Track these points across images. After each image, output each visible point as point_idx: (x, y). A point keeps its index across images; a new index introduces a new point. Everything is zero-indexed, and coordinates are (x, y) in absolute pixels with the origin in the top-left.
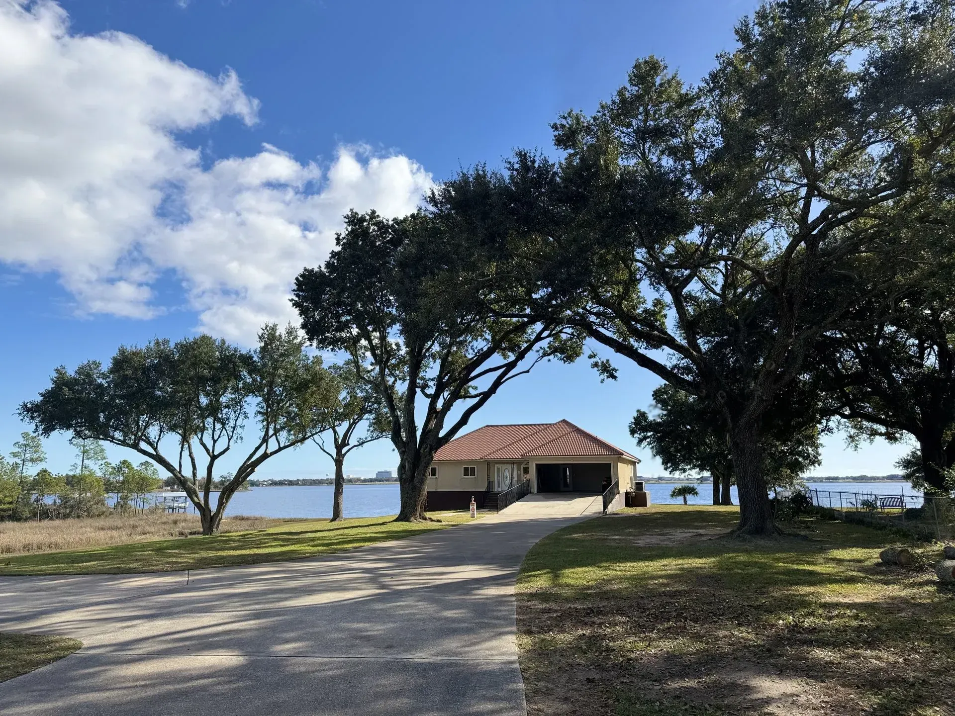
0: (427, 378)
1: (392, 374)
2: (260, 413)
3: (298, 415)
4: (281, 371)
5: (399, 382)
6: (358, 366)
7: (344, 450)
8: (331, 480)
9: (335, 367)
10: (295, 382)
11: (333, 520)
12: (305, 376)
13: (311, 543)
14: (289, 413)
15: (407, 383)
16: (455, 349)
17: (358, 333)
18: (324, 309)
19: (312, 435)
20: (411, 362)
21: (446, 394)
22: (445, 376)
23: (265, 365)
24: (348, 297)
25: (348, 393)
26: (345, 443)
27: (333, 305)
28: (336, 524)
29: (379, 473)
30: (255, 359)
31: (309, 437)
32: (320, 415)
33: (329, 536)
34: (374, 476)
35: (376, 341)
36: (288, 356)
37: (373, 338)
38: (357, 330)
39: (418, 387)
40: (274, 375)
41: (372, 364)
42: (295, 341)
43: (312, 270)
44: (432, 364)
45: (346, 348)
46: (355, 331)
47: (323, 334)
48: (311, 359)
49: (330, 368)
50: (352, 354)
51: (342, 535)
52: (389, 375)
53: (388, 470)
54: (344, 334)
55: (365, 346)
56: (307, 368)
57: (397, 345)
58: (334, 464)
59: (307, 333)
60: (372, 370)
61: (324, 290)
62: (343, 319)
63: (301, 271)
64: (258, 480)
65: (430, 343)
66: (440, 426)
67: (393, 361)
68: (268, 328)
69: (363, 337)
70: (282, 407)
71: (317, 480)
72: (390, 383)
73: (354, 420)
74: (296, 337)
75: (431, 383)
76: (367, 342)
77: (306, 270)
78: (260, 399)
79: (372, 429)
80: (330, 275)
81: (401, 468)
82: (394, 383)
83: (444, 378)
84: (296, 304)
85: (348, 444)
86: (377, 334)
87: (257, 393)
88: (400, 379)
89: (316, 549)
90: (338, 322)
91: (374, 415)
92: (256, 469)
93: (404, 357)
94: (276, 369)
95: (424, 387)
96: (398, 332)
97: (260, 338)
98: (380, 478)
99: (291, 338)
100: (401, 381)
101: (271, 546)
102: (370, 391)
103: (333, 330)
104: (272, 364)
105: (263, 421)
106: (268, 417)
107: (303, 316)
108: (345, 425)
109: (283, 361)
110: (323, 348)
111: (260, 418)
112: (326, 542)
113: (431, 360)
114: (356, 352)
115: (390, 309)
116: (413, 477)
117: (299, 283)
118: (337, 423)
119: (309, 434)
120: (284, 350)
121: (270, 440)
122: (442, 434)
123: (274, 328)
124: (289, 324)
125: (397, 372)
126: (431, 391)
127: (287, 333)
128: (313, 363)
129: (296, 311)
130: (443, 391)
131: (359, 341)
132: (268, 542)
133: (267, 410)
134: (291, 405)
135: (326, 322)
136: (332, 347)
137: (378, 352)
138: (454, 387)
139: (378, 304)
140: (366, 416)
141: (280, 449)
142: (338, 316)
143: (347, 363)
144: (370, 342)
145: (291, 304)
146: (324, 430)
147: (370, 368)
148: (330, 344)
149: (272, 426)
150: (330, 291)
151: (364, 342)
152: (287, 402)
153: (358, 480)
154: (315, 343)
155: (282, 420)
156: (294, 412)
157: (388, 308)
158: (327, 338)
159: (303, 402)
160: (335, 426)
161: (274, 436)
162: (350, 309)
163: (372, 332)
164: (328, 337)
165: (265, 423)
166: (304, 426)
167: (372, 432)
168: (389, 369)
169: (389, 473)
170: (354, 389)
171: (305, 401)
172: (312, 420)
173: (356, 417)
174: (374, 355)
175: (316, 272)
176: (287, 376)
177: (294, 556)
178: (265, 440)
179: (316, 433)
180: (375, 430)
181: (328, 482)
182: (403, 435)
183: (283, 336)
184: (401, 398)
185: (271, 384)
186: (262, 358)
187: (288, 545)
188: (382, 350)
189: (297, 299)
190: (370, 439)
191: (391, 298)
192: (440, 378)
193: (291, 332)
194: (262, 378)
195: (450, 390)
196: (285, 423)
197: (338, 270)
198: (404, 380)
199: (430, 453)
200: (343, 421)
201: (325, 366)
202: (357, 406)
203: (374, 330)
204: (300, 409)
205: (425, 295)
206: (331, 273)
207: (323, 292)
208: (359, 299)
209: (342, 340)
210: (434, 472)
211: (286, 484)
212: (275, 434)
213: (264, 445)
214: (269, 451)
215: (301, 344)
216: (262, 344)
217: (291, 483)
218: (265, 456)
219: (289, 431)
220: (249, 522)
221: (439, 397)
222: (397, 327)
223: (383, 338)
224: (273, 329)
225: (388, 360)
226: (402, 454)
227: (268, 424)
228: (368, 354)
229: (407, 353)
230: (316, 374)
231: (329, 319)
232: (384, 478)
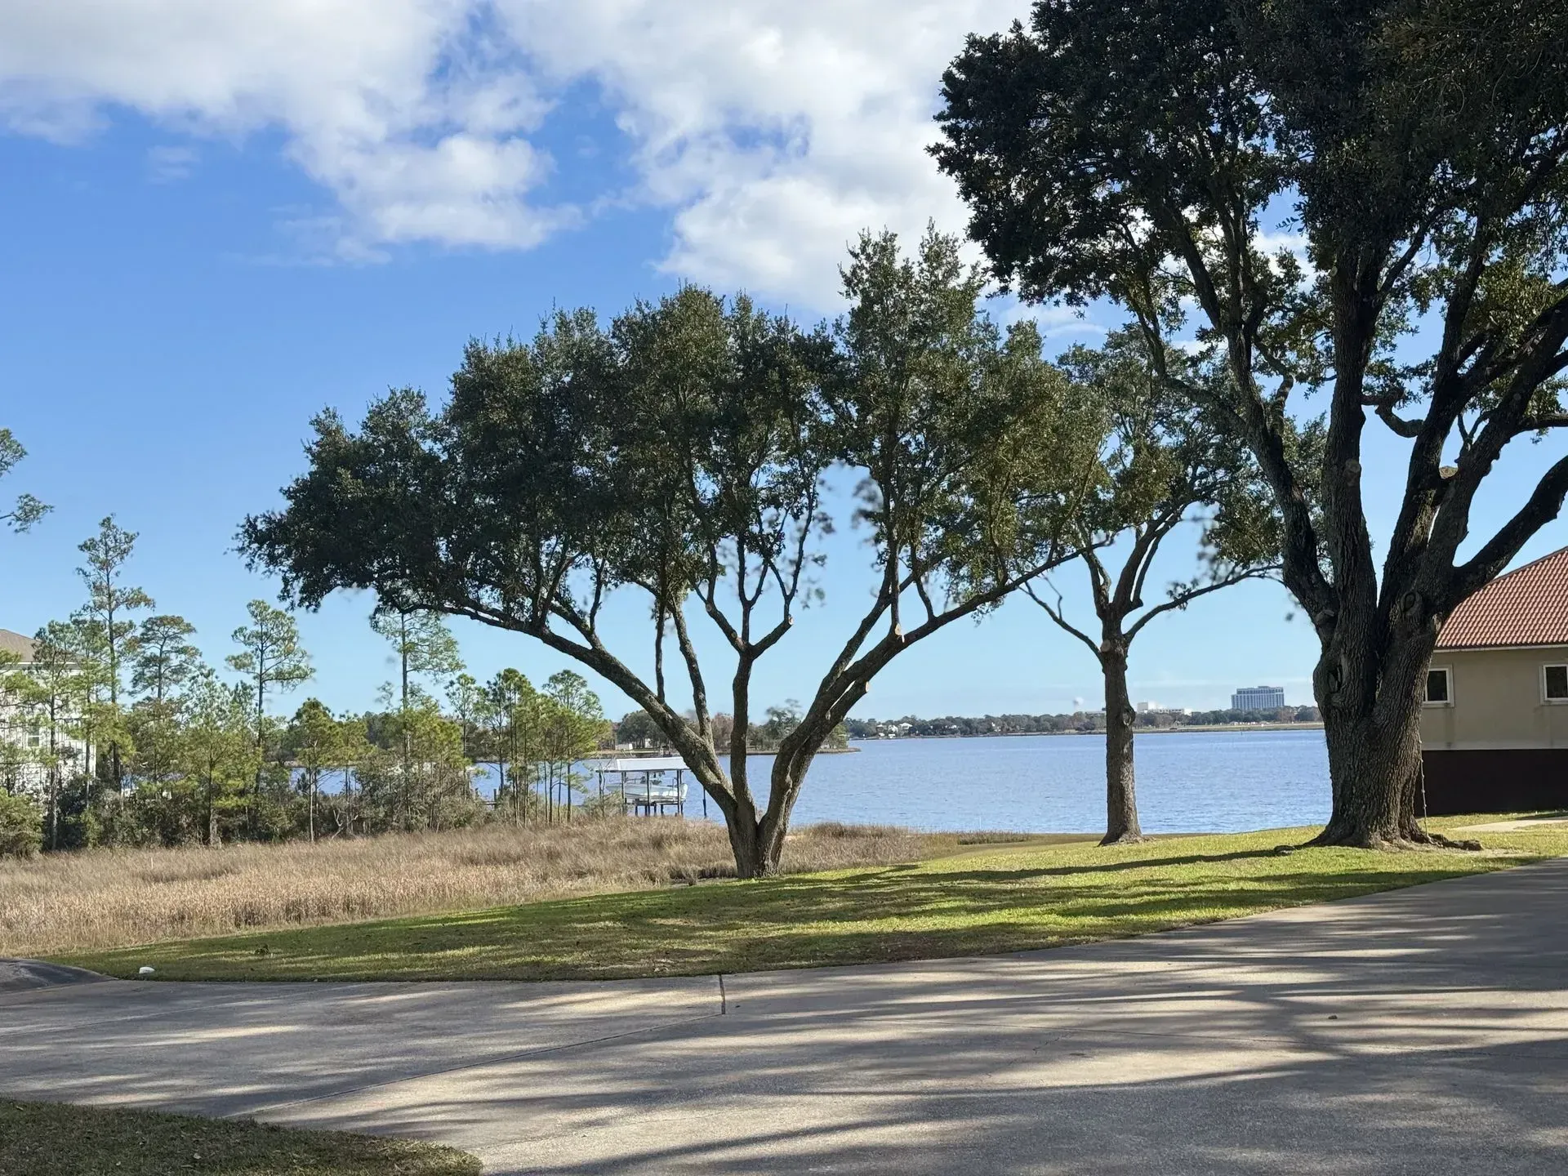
0: (1398, 366)
1: (1273, 365)
2: (867, 515)
3: (979, 517)
4: (915, 382)
5: (1298, 389)
6: (1157, 349)
7: (1127, 623)
8: (1090, 716)
9: (1080, 357)
10: (962, 415)
11: (1111, 838)
12: (989, 394)
13: (1059, 906)
14: (949, 512)
15: (1328, 389)
16: (1496, 255)
17: (1152, 235)
18: (1035, 169)
19: (1025, 579)
20: (1341, 316)
21: (1470, 417)
22: (1465, 356)
23: (868, 367)
24: (1113, 118)
25: (1127, 439)
26: (1126, 600)
27: (1067, 150)
28: (1122, 851)
29: (1242, 695)
30: (840, 349)
31: (1016, 584)
32: (1040, 512)
33: (1108, 887)
34: (1226, 706)
35: (1212, 257)
36: (934, 332)
37: (1201, 245)
38: (1148, 225)
39: (1367, 403)
40: (897, 396)
41: (1203, 335)
42: (953, 283)
43: (993, 41)
44: (1412, 317)
45: (1116, 290)
46: (1141, 227)
47: (1039, 250)
48: (1005, 336)
49: (1063, 360)
50: (1134, 307)
51: (1149, 883)
52: (1262, 369)
53: (1272, 683)
54: (1104, 246)
55: (1177, 279)
56: (993, 367)
57: (1287, 261)
58: (1098, 665)
59: (990, 252)
60: (1205, 356)
61: (1036, 105)
62: (1100, 194)
63: (959, 49)
64: (872, 721)
65: (1404, 246)
66: (1455, 528)
67: (1275, 319)
68: (870, 250)
69: (1168, 246)
70: (931, 493)
71: (1047, 718)
72: (1266, 395)
73: (1153, 525)
74: (953, 271)
75: (1413, 385)
76: (1183, 262)
77: (973, 43)
78: (864, 472)
79: (1212, 550)
80: (1052, 49)
81: (1326, 676)
82: (1282, 393)
83: (1460, 364)
84: (950, 162)
85: (1138, 603)
86: (1217, 233)
87: (851, 454)
88: (1302, 378)
89: (1075, 922)
90: (1086, 203)
91: (1215, 507)
92: (869, 686)
93: (1313, 303)
94: (901, 375)
95: (1386, 402)
96: (1297, 215)
97: (848, 282)
98: (1246, 709)
99: (940, 273)
100: (1306, 386)
101: (941, 912)
102: (1197, 426)
103: (1070, 236)
104: (888, 363)
105: (877, 541)
106: (890, 528)
107: (974, 199)
108: (1126, 540)
109: (920, 349)
110: (1040, 295)
111: (869, 529)
112: (1100, 901)
113: (1410, 301)
114: (1149, 298)
115: (1256, 141)
116: (1368, 702)
117: (954, 90)
118: (1098, 537)
119: (1015, 576)
120: (923, 315)
121: (902, 597)
122: (1464, 555)
123: (886, 248)
124: (931, 228)
125: (1291, 356)
126: (1417, 410)
127: (927, 258)
128: (1011, 347)
129: (951, 184)
130: (1458, 411)
131: (1155, 262)
132: (926, 901)
133: (886, 506)
134: (953, 486)
135: (1045, 210)
136: (1068, 290)
137: (1222, 292)
138: (1498, 391)
139: (1216, 128)
140: (1193, 509)
141: (934, 623)
142: (1082, 187)
143: (1116, 341)
144: (1195, 261)
145: (934, 161)
146: (1059, 561)
147: (1195, 348)
148: (1061, 281)
149: (904, 553)
150: (1052, 103)
151: (1172, 264)
152: (941, 479)
153: (1175, 717)
154: (1016, 282)
155: (933, 534)
156: (963, 507)
157: (1248, 137)
158: (1052, 261)
159: (991, 476)
160: (1091, 547)
161: (913, 585)
162: (1123, 156)
163: (1199, 225)
164: (1055, 257)
165: (883, 545)
166: (998, 552)
167: (1213, 560)
168: (1263, 350)
169: (1276, 694)
170: (1144, 423)
171: (997, 470)
172: (1023, 531)
173: (1156, 515)
174: (1210, 304)
175: (1007, 45)
176: (935, 397)
177: (1014, 941)
178: (888, 597)
179: (1037, 572)
180: (1222, 553)
181: (1083, 725)
182: (1325, 566)
183: (916, 270)
184: (1305, 445)
185: (891, 425)
186: (859, 346)
187: (989, 909)
188: (1235, 283)
189: (951, 144)
190: (1206, 583)
191: (1262, 99)
192: (1447, 360)
193: (938, 253)
194: (864, 410)
195: (1485, 403)
196: (940, 543)
197: (1075, 26)
198: (1317, 381)
199: (1425, 621)
200: (1117, 528)
201: (1049, 355)
202: (1157, 478)
203: (1206, 220)
204: (982, 498)
205: (1393, 69)
206: (1054, 41)
207: (1032, 113)
208: (1149, 116)
209: (1100, 265)
210: (1437, 688)
211: (953, 732)
212: (915, 577)
213: (887, 612)
214: (902, 631)
215: (970, 290)
216: (857, 302)
217: (968, 728)
218: (892, 646)
219: (954, 568)
220: (861, 843)
221: (1445, 431)
222: (1288, 198)
223: (1237, 244)
224: (884, 249)
225: (1257, 316)
226: (1324, 627)
227: (894, 547)
228: (1189, 302)
229: (1322, 286)
230: (1022, 383)
231: (1054, 198)
232: (1262, 706)
